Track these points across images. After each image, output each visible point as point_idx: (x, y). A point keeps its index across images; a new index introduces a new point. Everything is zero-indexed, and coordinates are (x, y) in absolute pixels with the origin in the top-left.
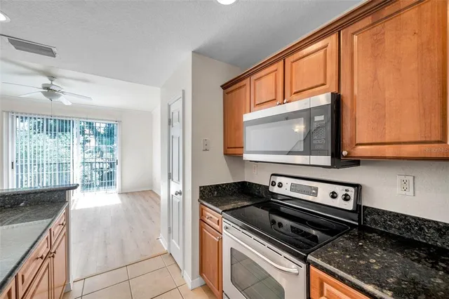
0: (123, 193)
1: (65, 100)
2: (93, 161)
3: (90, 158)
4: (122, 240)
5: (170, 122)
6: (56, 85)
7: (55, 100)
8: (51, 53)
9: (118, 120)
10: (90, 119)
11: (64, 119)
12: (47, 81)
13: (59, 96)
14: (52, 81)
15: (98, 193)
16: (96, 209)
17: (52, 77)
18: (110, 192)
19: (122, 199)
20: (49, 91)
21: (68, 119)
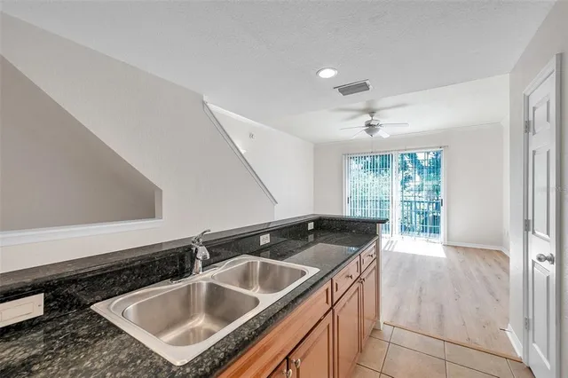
0: (450, 246)
1: (383, 133)
2: (412, 199)
3: (409, 196)
4: (442, 306)
5: (528, 127)
6: (376, 120)
7: (375, 135)
8: (365, 88)
9: (443, 145)
10: (409, 149)
11: (384, 154)
12: (367, 118)
13: (377, 130)
14: (372, 116)
15: (417, 238)
16: (414, 256)
17: (372, 113)
18: (433, 240)
19: (447, 253)
20: (370, 127)
21: (387, 154)
